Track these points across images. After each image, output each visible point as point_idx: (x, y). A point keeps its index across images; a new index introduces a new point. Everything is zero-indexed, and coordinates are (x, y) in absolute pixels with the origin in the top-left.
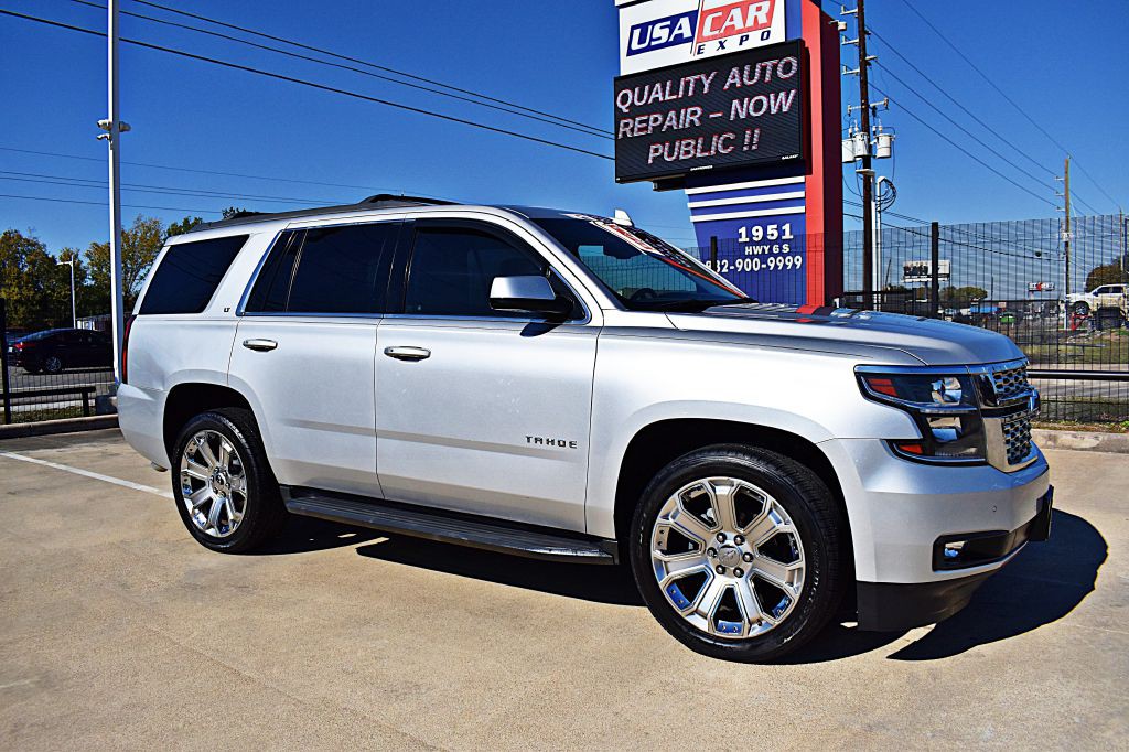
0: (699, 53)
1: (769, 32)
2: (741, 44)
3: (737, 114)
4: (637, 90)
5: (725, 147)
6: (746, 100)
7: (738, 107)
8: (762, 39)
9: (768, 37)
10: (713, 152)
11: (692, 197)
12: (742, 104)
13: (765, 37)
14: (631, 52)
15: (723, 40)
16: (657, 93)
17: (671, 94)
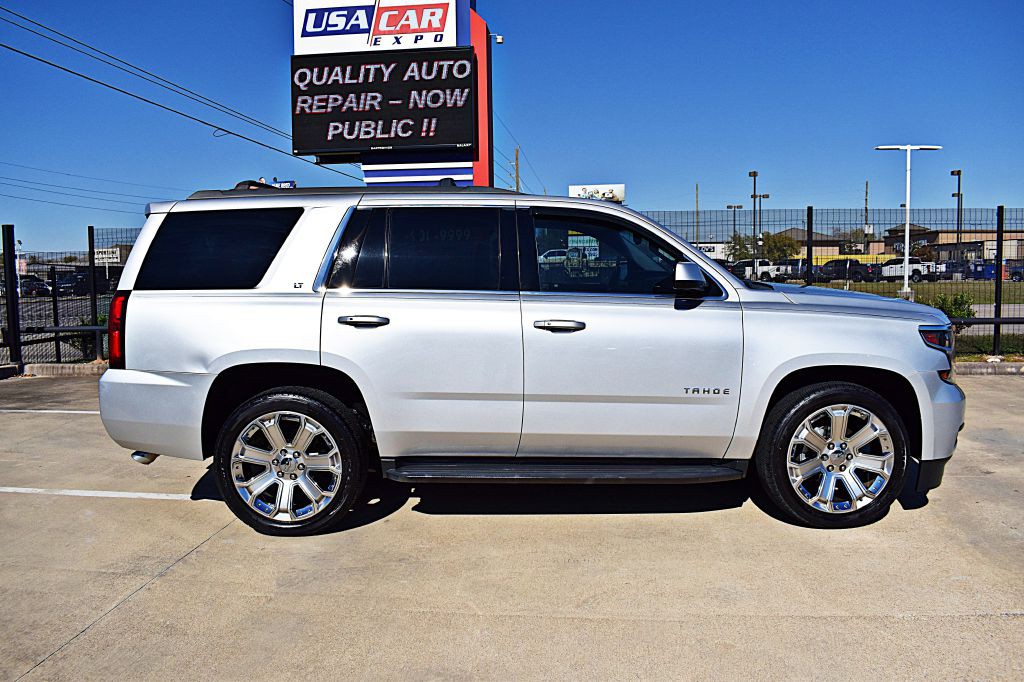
0: (375, 44)
1: (442, 36)
2: (416, 42)
3: (415, 103)
4: (316, 70)
5: (404, 132)
6: (424, 92)
7: (417, 98)
8: (435, 40)
9: (441, 40)
10: (393, 135)
11: (368, 173)
12: (420, 95)
13: (438, 39)
14: (305, 34)
15: (399, 36)
16: (337, 75)
17: (351, 78)
